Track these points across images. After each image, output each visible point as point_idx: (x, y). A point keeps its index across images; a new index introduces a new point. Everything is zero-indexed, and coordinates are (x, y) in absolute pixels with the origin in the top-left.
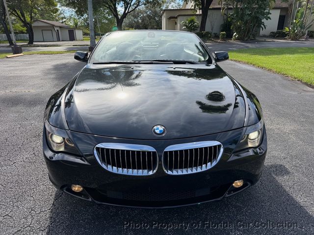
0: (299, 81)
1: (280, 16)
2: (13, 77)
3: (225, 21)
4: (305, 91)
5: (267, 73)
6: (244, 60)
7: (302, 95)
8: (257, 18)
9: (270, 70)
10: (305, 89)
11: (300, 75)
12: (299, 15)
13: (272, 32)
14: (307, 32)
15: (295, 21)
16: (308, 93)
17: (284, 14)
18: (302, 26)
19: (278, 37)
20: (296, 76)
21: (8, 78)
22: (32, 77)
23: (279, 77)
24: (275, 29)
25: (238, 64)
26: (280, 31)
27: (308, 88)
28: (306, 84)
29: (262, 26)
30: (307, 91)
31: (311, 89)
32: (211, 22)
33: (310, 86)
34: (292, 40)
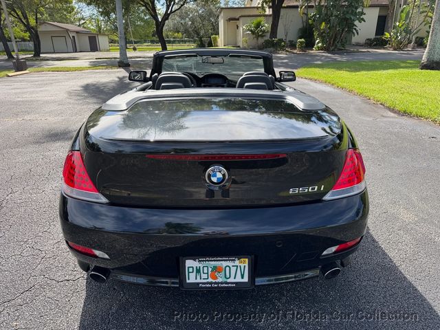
0: (381, 104)
1: (379, 17)
2: (23, 101)
3: (305, 24)
4: (383, 116)
5: (346, 94)
6: (322, 78)
7: (377, 121)
8: (346, 20)
9: (351, 91)
10: (384, 114)
11: (385, 97)
12: (404, 15)
13: (368, 39)
14: (414, 39)
15: (398, 24)
16: (385, 119)
17: (384, 14)
18: (408, 31)
19: (375, 45)
20: (379, 99)
21: (16, 103)
22: (47, 102)
23: (358, 100)
24: (372, 35)
25: (312, 84)
26: (378, 37)
27: (389, 113)
28: (389, 108)
29: (354, 31)
30: (386, 117)
31: (392, 114)
32: (285, 26)
33: (393, 110)
34: (395, 50)
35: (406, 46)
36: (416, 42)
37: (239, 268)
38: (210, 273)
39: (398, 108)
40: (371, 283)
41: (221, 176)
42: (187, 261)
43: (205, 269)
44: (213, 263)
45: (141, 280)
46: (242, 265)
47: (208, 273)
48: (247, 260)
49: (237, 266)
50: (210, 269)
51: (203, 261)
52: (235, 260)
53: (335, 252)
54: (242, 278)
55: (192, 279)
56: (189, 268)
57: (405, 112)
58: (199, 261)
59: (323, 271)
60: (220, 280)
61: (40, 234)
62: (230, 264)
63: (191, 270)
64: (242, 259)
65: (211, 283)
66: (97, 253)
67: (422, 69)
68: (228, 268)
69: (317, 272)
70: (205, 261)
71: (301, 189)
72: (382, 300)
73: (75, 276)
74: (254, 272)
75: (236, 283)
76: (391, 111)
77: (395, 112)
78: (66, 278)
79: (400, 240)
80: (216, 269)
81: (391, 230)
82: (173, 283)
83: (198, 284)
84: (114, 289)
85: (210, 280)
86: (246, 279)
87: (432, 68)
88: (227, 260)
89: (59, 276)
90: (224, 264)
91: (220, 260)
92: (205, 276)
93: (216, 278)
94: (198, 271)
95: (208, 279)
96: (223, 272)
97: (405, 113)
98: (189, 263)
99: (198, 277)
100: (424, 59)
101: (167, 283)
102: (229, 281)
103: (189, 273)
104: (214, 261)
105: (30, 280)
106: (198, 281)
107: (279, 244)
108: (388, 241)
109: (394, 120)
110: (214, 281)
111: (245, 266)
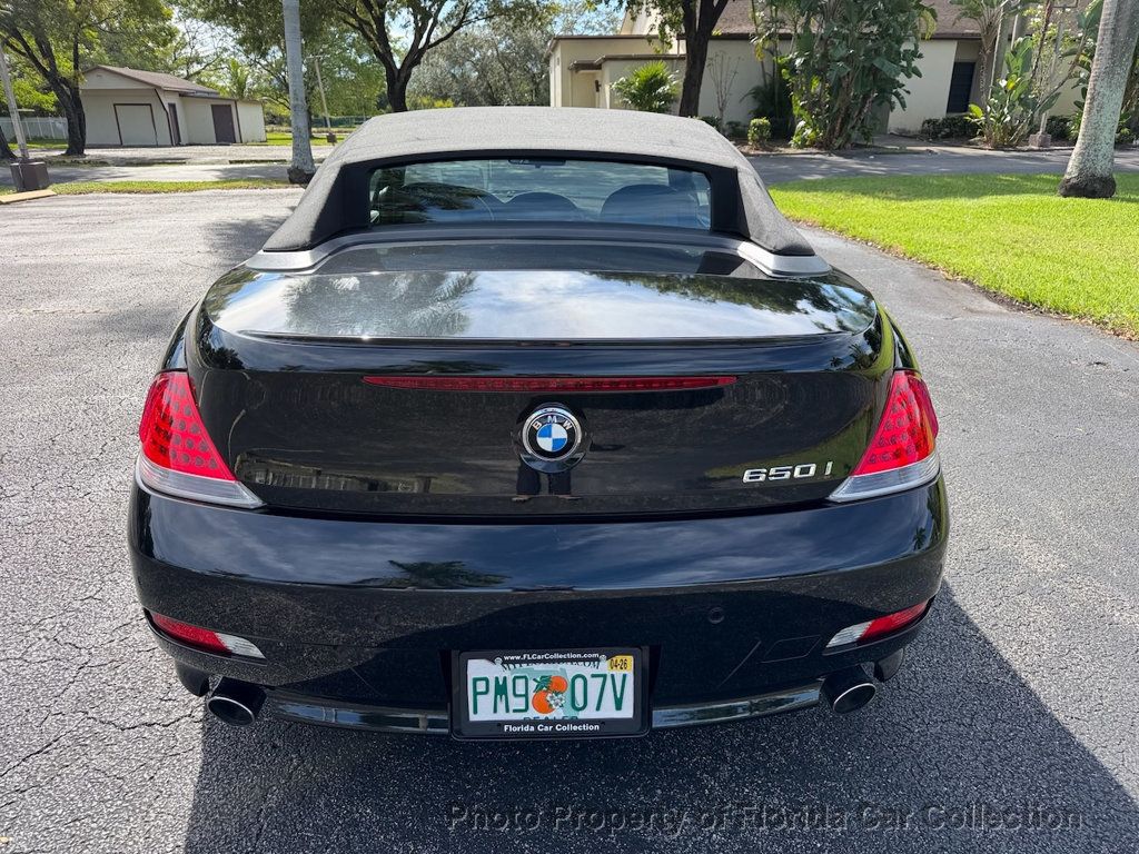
0: (966, 281)
1: (956, 65)
3: (770, 79)
4: (972, 311)
5: (875, 256)
6: (814, 217)
7: (955, 322)
9: (887, 249)
10: (975, 306)
11: (973, 263)
13: (929, 122)
14: (1044, 122)
15: (1003, 83)
16: (976, 318)
17: (967, 57)
18: (1028, 102)
19: (947, 136)
20: (959, 268)
23: (906, 270)
24: (939, 111)
26: (954, 115)
27: (987, 302)
28: (985, 292)
29: (894, 99)
30: (977, 312)
31: (994, 307)
32: (718, 85)
33: (995, 296)
34: (996, 148)
35: (1024, 139)
36: (1049, 130)
37: (609, 681)
38: (531, 695)
39: (1008, 289)
40: (952, 727)
41: (564, 435)
42: (470, 662)
43: (520, 684)
44: (541, 667)
45: (349, 717)
46: (619, 674)
47: (526, 696)
48: (630, 660)
49: (604, 676)
50: (533, 685)
51: (514, 662)
52: (598, 660)
53: (861, 641)
54: (619, 707)
55: (483, 710)
56: (475, 680)
57: (1026, 301)
58: (504, 662)
59: (830, 691)
60: (558, 714)
61: (77, 604)
62: (586, 669)
63: (481, 686)
64: (619, 658)
65: (535, 722)
66: (230, 642)
67: (1065, 196)
68: (579, 682)
69: (812, 695)
70: (520, 662)
71: (773, 471)
72: (982, 772)
73: (169, 712)
74: (651, 691)
75: (602, 722)
76: (989, 298)
77: (1001, 302)
78: (143, 719)
79: (1024, 620)
80: (548, 685)
81: (1000, 593)
82: (433, 724)
83: (500, 724)
84: (274, 747)
85: (532, 714)
86: (627, 712)
87: (1092, 194)
88: (577, 660)
89: (126, 712)
90: (570, 670)
91: (559, 661)
92: (518, 703)
93: (549, 708)
94: (501, 690)
95: (526, 710)
96: (568, 693)
97: (1026, 304)
98: (477, 668)
99: (501, 706)
100: (1071, 171)
101: (414, 723)
102: (582, 715)
103: (476, 694)
104: (544, 661)
105: (46, 724)
106: (502, 715)
107: (717, 615)
108: (992, 622)
109: (999, 320)
110: (542, 716)
111: (625, 676)
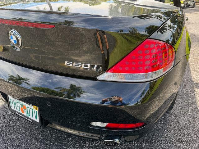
41: (16, 40)
42: (9, 96)
43: (18, 104)
44: (21, 102)
46: (35, 110)
47: (19, 107)
48: (37, 108)
49: (33, 110)
53: (107, 128)
54: (36, 119)
55: (13, 107)
60: (25, 114)
62: (29, 106)
64: (35, 106)
65: (21, 114)
68: (28, 109)
75: (33, 120)
80: (23, 107)
83: (15, 112)
85: (21, 112)
86: (38, 120)
90: (26, 105)
92: (18, 108)
93: (24, 112)
94: (15, 104)
96: (26, 110)
99: (15, 107)
102: (29, 117)
103: (11, 103)
106: (15, 110)
107: (49, 104)
110: (23, 114)
111: (36, 111)
